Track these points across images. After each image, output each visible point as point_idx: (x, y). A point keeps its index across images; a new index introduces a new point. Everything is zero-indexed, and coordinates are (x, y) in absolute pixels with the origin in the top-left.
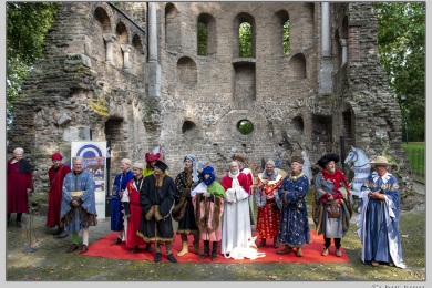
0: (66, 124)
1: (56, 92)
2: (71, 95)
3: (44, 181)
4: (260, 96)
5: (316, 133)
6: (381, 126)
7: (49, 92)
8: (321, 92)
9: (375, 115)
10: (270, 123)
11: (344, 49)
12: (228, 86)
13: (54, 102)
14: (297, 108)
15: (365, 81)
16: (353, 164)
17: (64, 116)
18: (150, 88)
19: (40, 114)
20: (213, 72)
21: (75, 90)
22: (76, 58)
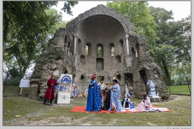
0: (55, 69)
1: (53, 58)
2: (57, 60)
3: (45, 89)
4: (105, 68)
5: (126, 79)
6: (156, 74)
7: (50, 58)
8: (128, 66)
9: (154, 70)
10: (109, 77)
11: (136, 53)
12: (95, 65)
13: (51, 62)
14: (118, 72)
15: (147, 61)
16: (149, 85)
17: (55, 66)
18: (73, 63)
19: (46, 65)
20: (91, 60)
21: (59, 58)
22: (60, 48)
